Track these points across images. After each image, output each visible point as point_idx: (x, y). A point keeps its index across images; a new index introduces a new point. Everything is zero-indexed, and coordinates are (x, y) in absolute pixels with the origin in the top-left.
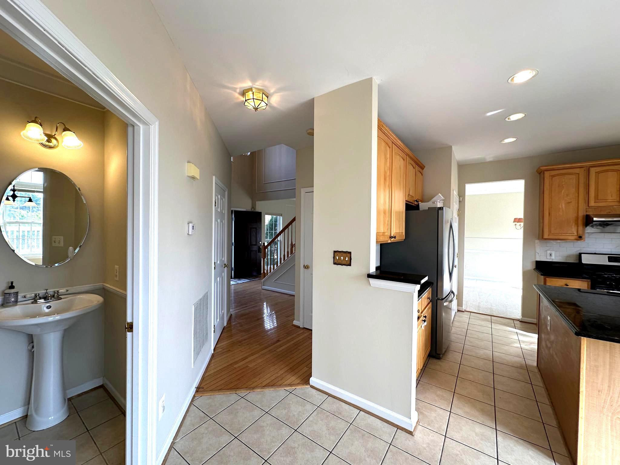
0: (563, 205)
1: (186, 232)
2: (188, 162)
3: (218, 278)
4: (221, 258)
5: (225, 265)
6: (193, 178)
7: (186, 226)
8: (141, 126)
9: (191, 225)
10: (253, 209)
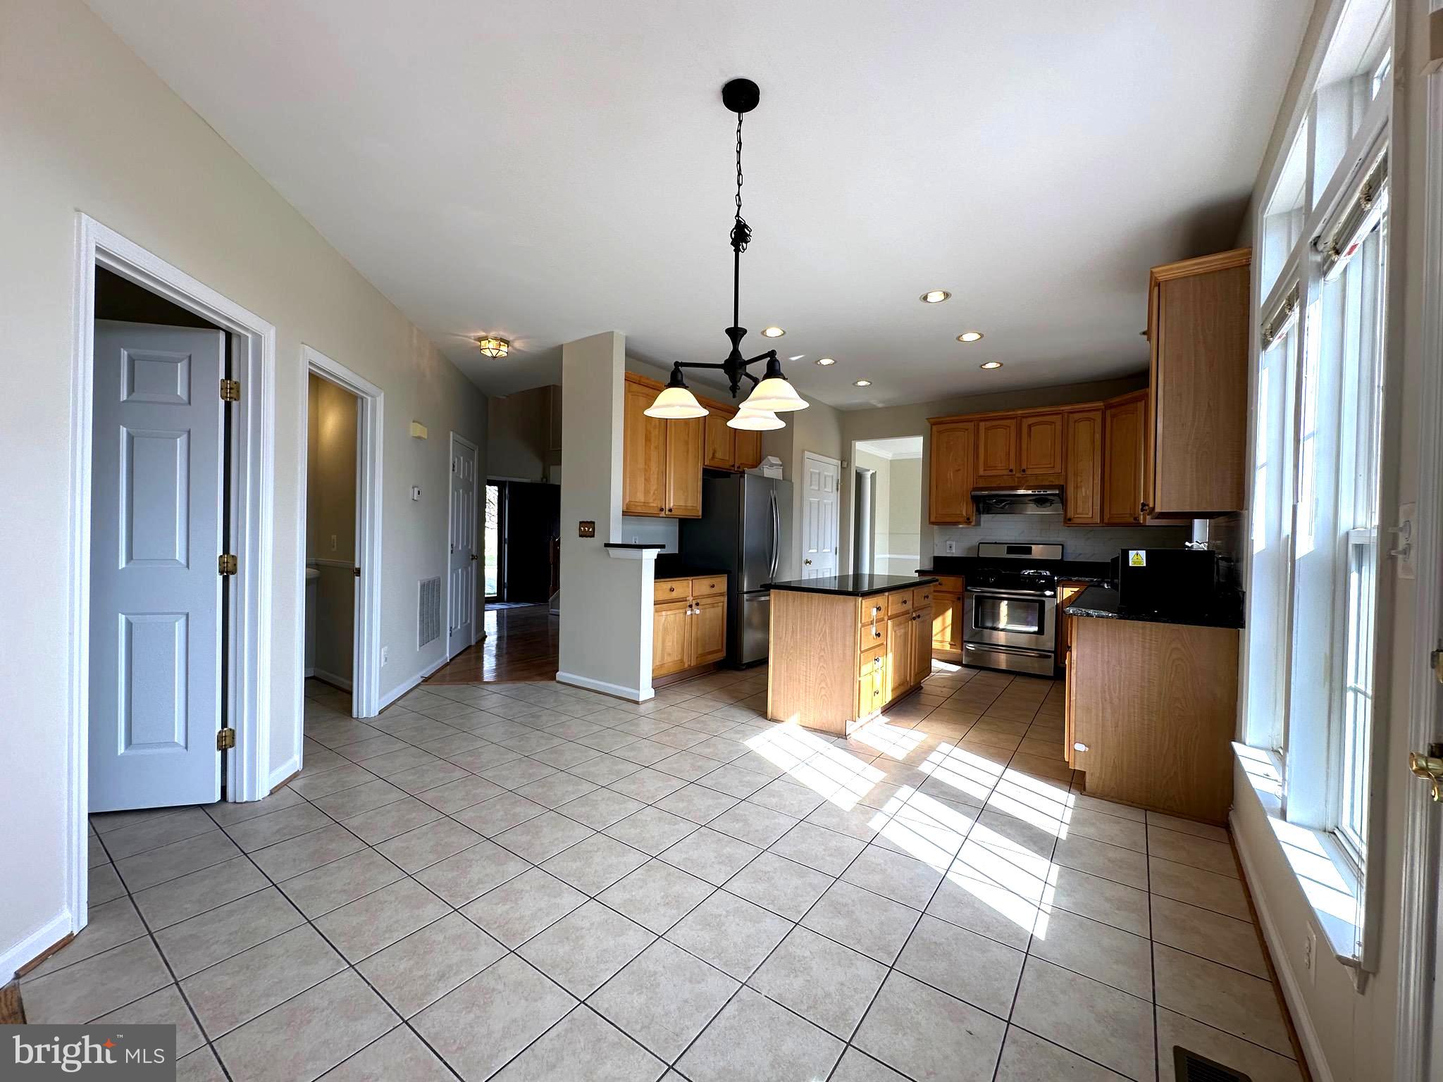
0: (952, 474)
1: (411, 497)
2: (414, 422)
3: (460, 570)
4: (465, 544)
5: (472, 556)
6: (419, 438)
7: (411, 490)
8: (369, 399)
9: (416, 490)
10: (545, 480)
